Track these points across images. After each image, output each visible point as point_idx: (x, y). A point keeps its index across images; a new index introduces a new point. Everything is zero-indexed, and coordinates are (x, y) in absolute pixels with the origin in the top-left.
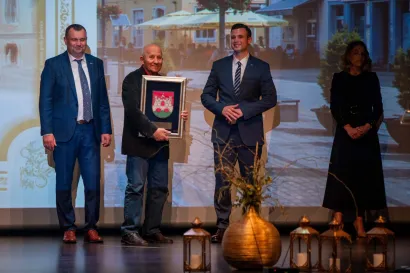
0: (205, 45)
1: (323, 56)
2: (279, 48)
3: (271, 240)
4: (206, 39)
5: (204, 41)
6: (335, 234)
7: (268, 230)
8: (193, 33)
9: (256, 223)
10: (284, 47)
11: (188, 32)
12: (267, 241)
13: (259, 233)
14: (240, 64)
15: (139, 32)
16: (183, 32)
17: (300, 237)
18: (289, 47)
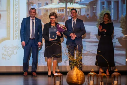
0: (61, 14)
1: (98, 18)
2: (84, 15)
3: (82, 76)
4: (61, 12)
5: (61, 13)
6: (102, 75)
7: (81, 73)
8: (57, 10)
9: (77, 71)
10: (86, 15)
11: (55, 10)
12: (80, 77)
13: (78, 74)
14: (74, 21)
15: (40, 10)
16: (54, 10)
17: (91, 76)
18: (87, 15)
